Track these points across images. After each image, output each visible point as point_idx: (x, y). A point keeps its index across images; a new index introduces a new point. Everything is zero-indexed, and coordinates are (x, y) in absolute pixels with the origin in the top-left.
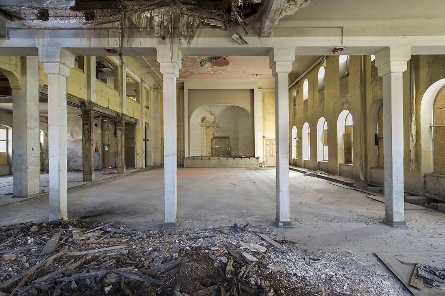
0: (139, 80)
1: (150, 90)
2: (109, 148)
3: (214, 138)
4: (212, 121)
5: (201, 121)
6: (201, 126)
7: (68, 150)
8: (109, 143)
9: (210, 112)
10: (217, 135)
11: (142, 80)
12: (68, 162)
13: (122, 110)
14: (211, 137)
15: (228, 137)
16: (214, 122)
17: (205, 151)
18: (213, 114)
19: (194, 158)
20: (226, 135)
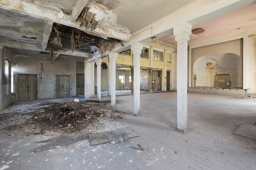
0: (163, 51)
1: (172, 53)
2: (155, 82)
3: (217, 75)
4: (215, 64)
5: (206, 65)
6: (206, 68)
7: (141, 82)
8: (155, 79)
9: (212, 59)
10: (218, 73)
11: (165, 50)
12: (141, 87)
13: (150, 66)
14: (215, 74)
15: (228, 75)
16: (217, 65)
17: (210, 84)
18: (215, 60)
19: (199, 88)
20: (226, 73)
